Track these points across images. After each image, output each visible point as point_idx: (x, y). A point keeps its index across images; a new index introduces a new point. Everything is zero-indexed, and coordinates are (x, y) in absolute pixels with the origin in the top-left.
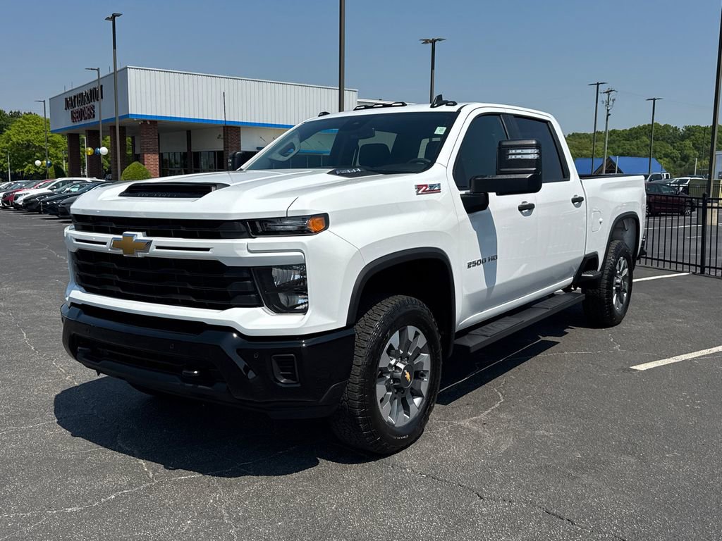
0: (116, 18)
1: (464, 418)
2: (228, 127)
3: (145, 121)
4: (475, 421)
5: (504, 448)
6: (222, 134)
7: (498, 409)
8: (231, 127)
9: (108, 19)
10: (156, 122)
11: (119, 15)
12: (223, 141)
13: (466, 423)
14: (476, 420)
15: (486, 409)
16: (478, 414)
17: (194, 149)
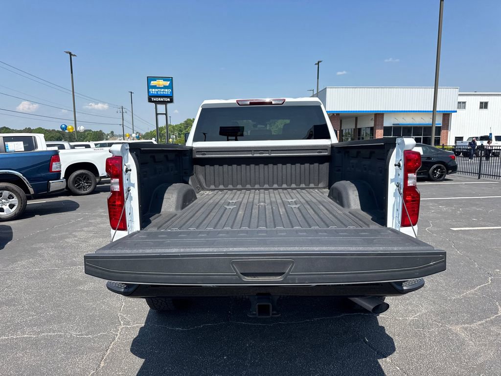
0: (320, 63)
1: (457, 324)
2: (376, 114)
3: (334, 114)
4: (466, 329)
5: (481, 360)
6: (374, 118)
7: (492, 322)
8: (378, 114)
9: (316, 64)
10: (339, 114)
11: (321, 62)
12: (373, 122)
13: (457, 329)
14: (467, 327)
15: (481, 319)
16: (472, 322)
17: (358, 127)
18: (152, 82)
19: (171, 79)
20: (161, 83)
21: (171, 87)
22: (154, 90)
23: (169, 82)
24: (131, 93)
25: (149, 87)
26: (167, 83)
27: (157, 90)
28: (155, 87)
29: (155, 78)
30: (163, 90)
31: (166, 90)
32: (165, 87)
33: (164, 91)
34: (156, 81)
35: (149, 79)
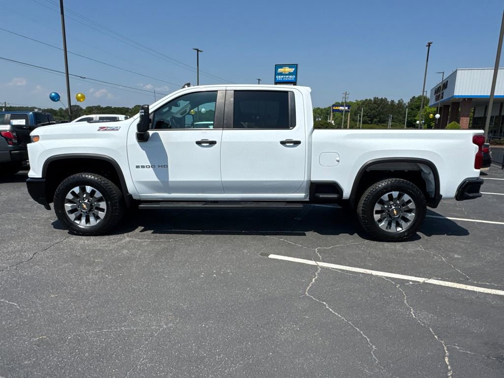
3: (465, 99)
18: (279, 70)
19: (295, 66)
20: (287, 70)
21: (295, 73)
22: (280, 77)
23: (294, 69)
24: (259, 80)
25: (276, 74)
26: (292, 70)
27: (282, 77)
28: (281, 74)
29: (282, 66)
30: (288, 76)
31: (291, 76)
32: (290, 74)
33: (288, 78)
34: (282, 68)
35: (278, 66)
